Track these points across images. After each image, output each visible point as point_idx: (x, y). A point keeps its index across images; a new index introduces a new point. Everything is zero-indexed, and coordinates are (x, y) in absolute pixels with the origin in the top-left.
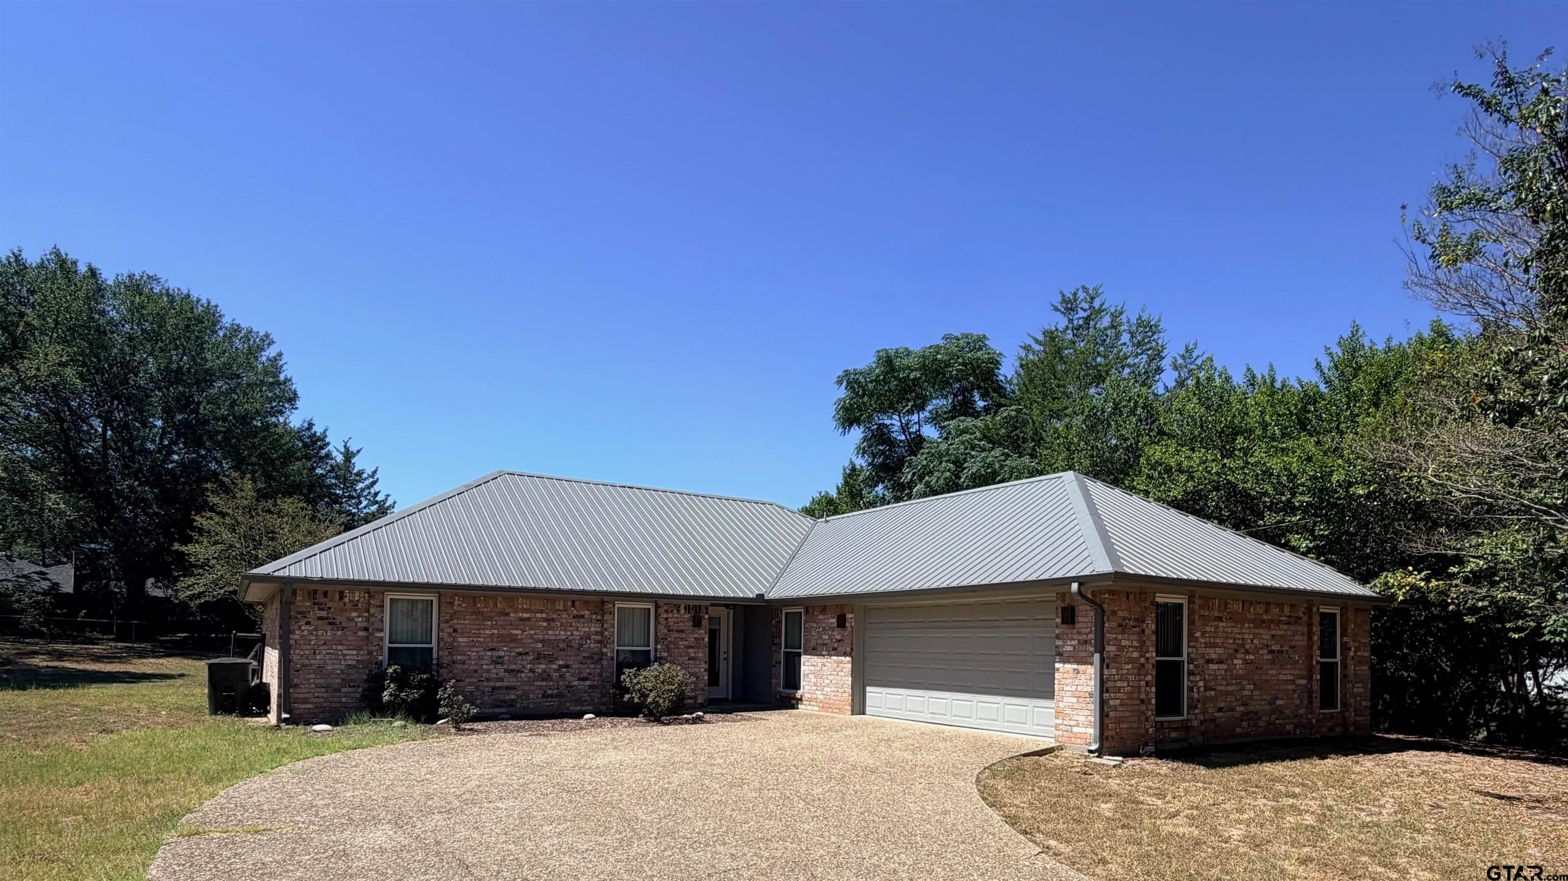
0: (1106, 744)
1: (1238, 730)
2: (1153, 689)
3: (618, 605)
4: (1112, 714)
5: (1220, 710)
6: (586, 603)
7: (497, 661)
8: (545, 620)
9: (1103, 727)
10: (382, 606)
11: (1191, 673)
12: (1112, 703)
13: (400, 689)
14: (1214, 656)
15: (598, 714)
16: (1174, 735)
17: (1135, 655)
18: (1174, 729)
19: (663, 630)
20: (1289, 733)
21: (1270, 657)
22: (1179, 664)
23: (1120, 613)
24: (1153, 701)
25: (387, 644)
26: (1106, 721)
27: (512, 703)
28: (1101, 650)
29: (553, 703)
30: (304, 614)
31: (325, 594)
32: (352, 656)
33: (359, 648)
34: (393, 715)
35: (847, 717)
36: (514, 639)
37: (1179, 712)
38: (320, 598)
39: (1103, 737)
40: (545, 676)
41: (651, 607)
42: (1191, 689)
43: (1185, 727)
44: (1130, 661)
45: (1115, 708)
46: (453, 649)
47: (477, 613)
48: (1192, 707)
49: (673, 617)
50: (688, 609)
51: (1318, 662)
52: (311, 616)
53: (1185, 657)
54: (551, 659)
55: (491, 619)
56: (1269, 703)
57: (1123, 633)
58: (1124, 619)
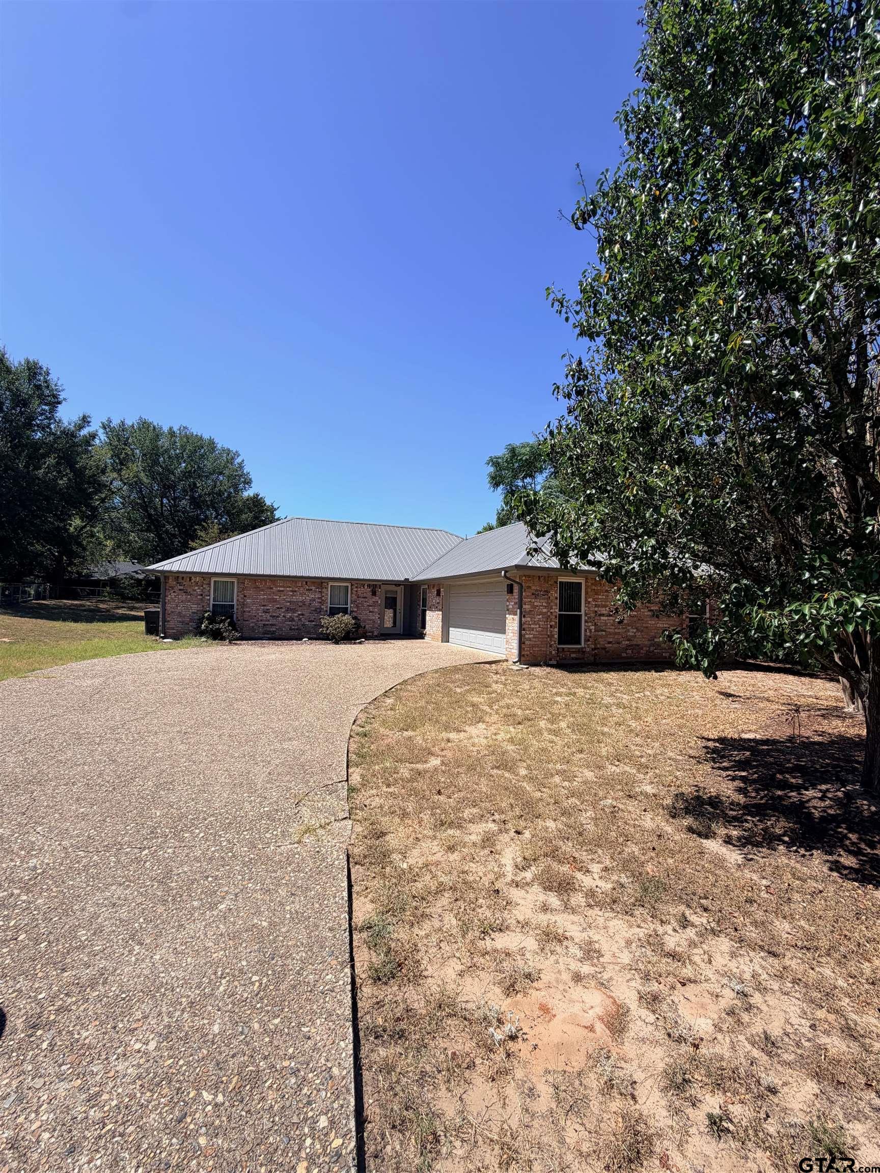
0: (523, 659)
1: (624, 655)
2: (556, 630)
3: (330, 584)
4: (527, 642)
5: (609, 643)
6: (314, 583)
7: (266, 612)
8: (292, 591)
9: (521, 649)
10: (210, 584)
11: (586, 621)
12: (527, 636)
13: (210, 624)
14: (604, 612)
15: (310, 639)
16: (573, 655)
17: (545, 610)
18: (573, 652)
19: (355, 597)
20: (665, 657)
21: (650, 613)
22: (580, 616)
23: (533, 588)
24: (556, 636)
25: (212, 602)
26: (523, 646)
27: (274, 632)
28: (521, 607)
29: (295, 633)
30: (173, 588)
31: (183, 578)
32: (195, 608)
33: (198, 604)
34: (201, 636)
35: (440, 643)
36: (275, 601)
37: (579, 643)
38: (180, 580)
39: (521, 655)
40: (291, 619)
41: (349, 585)
42: (586, 630)
43: (582, 651)
44: (541, 613)
45: (530, 639)
46: (244, 605)
47: (257, 587)
48: (587, 640)
49: (361, 591)
50: (369, 586)
51: (687, 617)
52: (176, 589)
53: (583, 613)
54: (294, 611)
55: (263, 590)
56: (649, 640)
57: (536, 598)
58: (537, 590)
